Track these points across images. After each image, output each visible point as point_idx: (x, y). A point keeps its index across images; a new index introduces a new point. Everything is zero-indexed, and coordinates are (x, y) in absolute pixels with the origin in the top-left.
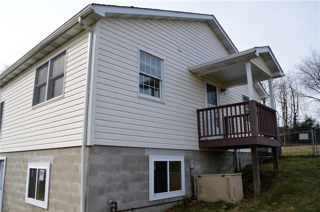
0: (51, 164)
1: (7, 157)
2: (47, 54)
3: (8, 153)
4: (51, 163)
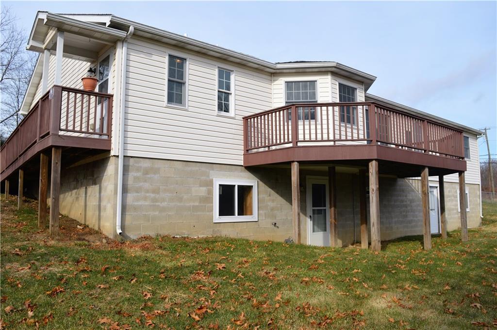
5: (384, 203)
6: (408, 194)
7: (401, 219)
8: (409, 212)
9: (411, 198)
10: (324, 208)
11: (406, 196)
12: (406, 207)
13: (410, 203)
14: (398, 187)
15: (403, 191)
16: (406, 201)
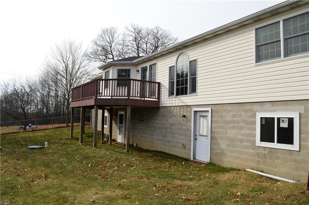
0: (300, 114)
1: (211, 109)
2: (275, 14)
3: (214, 105)
4: (301, 112)
5: (149, 125)
6: (169, 119)
7: (160, 138)
8: (168, 133)
9: (171, 122)
10: (122, 125)
11: (167, 120)
12: (166, 129)
13: (171, 126)
14: (161, 114)
15: (164, 116)
16: (166, 125)
